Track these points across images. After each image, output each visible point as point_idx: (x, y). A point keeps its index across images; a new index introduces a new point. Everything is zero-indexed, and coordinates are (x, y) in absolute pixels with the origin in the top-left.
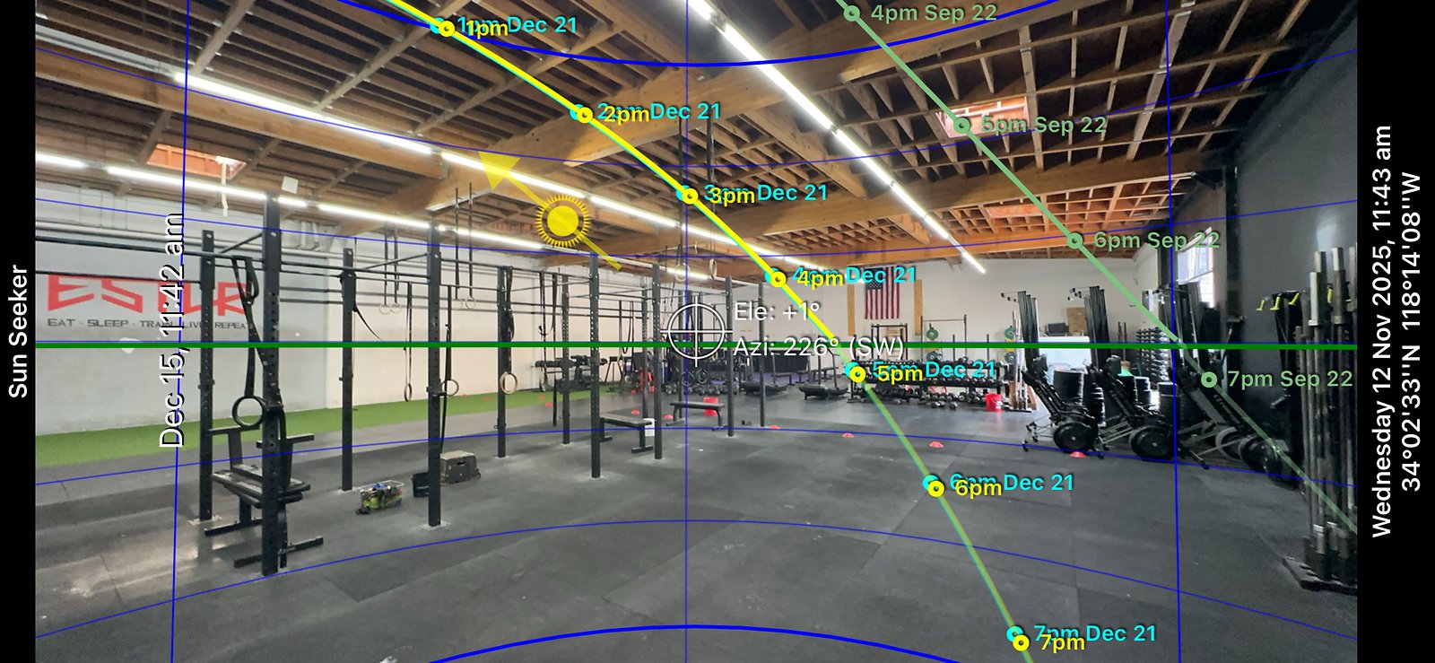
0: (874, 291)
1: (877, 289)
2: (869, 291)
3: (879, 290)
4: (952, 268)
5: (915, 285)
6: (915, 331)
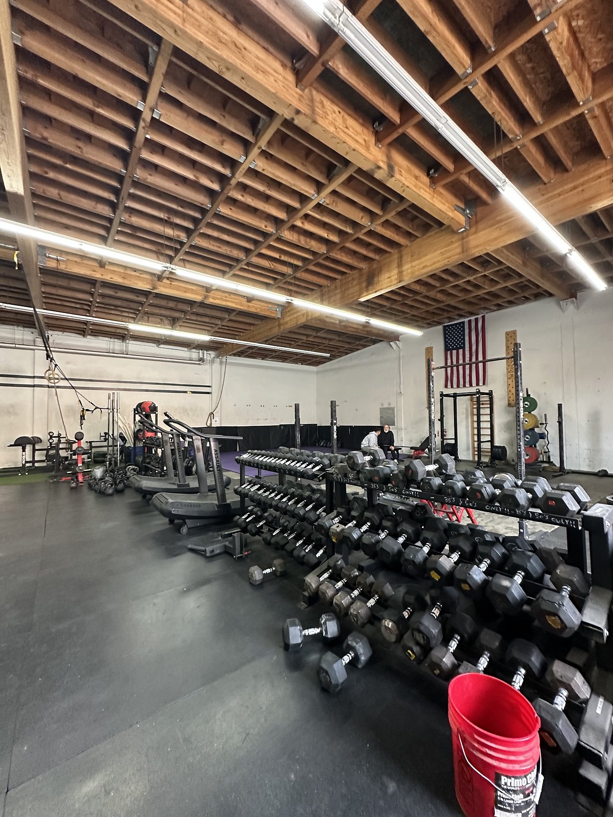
0: (454, 352)
1: (457, 349)
2: (449, 352)
3: (461, 351)
4: (559, 305)
5: (506, 338)
6: (509, 400)
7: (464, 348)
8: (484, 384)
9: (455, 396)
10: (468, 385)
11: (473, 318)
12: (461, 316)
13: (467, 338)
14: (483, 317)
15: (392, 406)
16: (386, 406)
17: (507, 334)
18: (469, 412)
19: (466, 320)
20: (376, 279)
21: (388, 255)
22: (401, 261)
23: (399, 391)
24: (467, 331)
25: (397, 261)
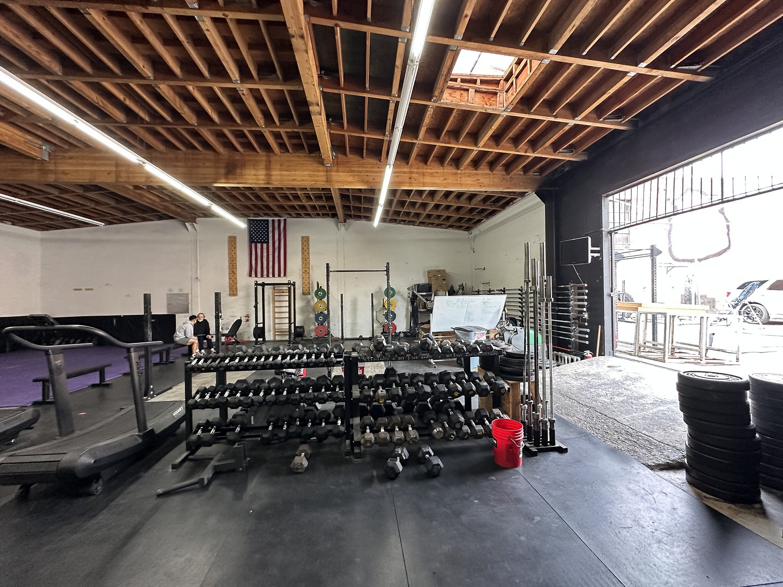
0: (259, 245)
1: (262, 243)
2: (253, 245)
3: (265, 245)
4: (337, 226)
5: (302, 241)
6: (303, 290)
7: (268, 243)
8: (285, 275)
9: (263, 285)
10: (271, 275)
11: (276, 219)
12: (266, 215)
13: (271, 235)
14: (285, 220)
15: (185, 292)
16: (176, 291)
17: (303, 238)
18: (271, 299)
19: (270, 219)
20: (238, 171)
21: (256, 153)
22: (269, 165)
23: (194, 276)
24: (270, 229)
25: (264, 163)
